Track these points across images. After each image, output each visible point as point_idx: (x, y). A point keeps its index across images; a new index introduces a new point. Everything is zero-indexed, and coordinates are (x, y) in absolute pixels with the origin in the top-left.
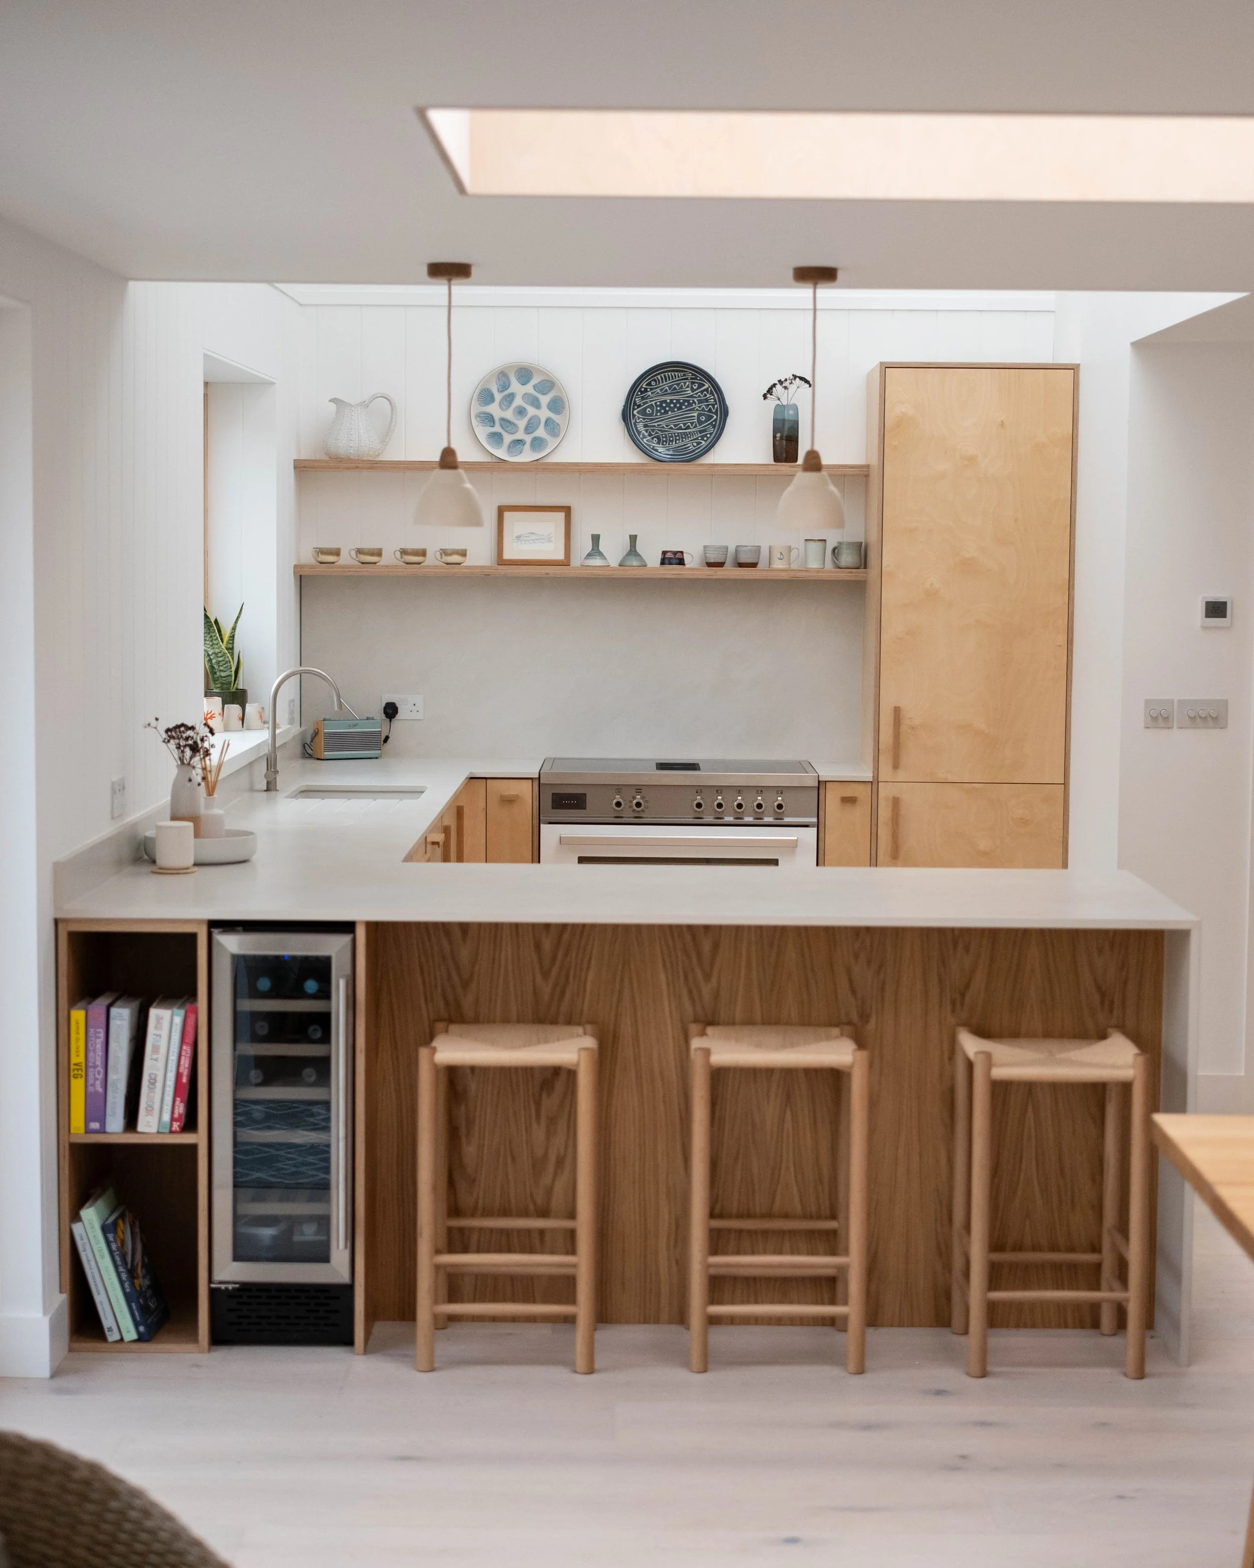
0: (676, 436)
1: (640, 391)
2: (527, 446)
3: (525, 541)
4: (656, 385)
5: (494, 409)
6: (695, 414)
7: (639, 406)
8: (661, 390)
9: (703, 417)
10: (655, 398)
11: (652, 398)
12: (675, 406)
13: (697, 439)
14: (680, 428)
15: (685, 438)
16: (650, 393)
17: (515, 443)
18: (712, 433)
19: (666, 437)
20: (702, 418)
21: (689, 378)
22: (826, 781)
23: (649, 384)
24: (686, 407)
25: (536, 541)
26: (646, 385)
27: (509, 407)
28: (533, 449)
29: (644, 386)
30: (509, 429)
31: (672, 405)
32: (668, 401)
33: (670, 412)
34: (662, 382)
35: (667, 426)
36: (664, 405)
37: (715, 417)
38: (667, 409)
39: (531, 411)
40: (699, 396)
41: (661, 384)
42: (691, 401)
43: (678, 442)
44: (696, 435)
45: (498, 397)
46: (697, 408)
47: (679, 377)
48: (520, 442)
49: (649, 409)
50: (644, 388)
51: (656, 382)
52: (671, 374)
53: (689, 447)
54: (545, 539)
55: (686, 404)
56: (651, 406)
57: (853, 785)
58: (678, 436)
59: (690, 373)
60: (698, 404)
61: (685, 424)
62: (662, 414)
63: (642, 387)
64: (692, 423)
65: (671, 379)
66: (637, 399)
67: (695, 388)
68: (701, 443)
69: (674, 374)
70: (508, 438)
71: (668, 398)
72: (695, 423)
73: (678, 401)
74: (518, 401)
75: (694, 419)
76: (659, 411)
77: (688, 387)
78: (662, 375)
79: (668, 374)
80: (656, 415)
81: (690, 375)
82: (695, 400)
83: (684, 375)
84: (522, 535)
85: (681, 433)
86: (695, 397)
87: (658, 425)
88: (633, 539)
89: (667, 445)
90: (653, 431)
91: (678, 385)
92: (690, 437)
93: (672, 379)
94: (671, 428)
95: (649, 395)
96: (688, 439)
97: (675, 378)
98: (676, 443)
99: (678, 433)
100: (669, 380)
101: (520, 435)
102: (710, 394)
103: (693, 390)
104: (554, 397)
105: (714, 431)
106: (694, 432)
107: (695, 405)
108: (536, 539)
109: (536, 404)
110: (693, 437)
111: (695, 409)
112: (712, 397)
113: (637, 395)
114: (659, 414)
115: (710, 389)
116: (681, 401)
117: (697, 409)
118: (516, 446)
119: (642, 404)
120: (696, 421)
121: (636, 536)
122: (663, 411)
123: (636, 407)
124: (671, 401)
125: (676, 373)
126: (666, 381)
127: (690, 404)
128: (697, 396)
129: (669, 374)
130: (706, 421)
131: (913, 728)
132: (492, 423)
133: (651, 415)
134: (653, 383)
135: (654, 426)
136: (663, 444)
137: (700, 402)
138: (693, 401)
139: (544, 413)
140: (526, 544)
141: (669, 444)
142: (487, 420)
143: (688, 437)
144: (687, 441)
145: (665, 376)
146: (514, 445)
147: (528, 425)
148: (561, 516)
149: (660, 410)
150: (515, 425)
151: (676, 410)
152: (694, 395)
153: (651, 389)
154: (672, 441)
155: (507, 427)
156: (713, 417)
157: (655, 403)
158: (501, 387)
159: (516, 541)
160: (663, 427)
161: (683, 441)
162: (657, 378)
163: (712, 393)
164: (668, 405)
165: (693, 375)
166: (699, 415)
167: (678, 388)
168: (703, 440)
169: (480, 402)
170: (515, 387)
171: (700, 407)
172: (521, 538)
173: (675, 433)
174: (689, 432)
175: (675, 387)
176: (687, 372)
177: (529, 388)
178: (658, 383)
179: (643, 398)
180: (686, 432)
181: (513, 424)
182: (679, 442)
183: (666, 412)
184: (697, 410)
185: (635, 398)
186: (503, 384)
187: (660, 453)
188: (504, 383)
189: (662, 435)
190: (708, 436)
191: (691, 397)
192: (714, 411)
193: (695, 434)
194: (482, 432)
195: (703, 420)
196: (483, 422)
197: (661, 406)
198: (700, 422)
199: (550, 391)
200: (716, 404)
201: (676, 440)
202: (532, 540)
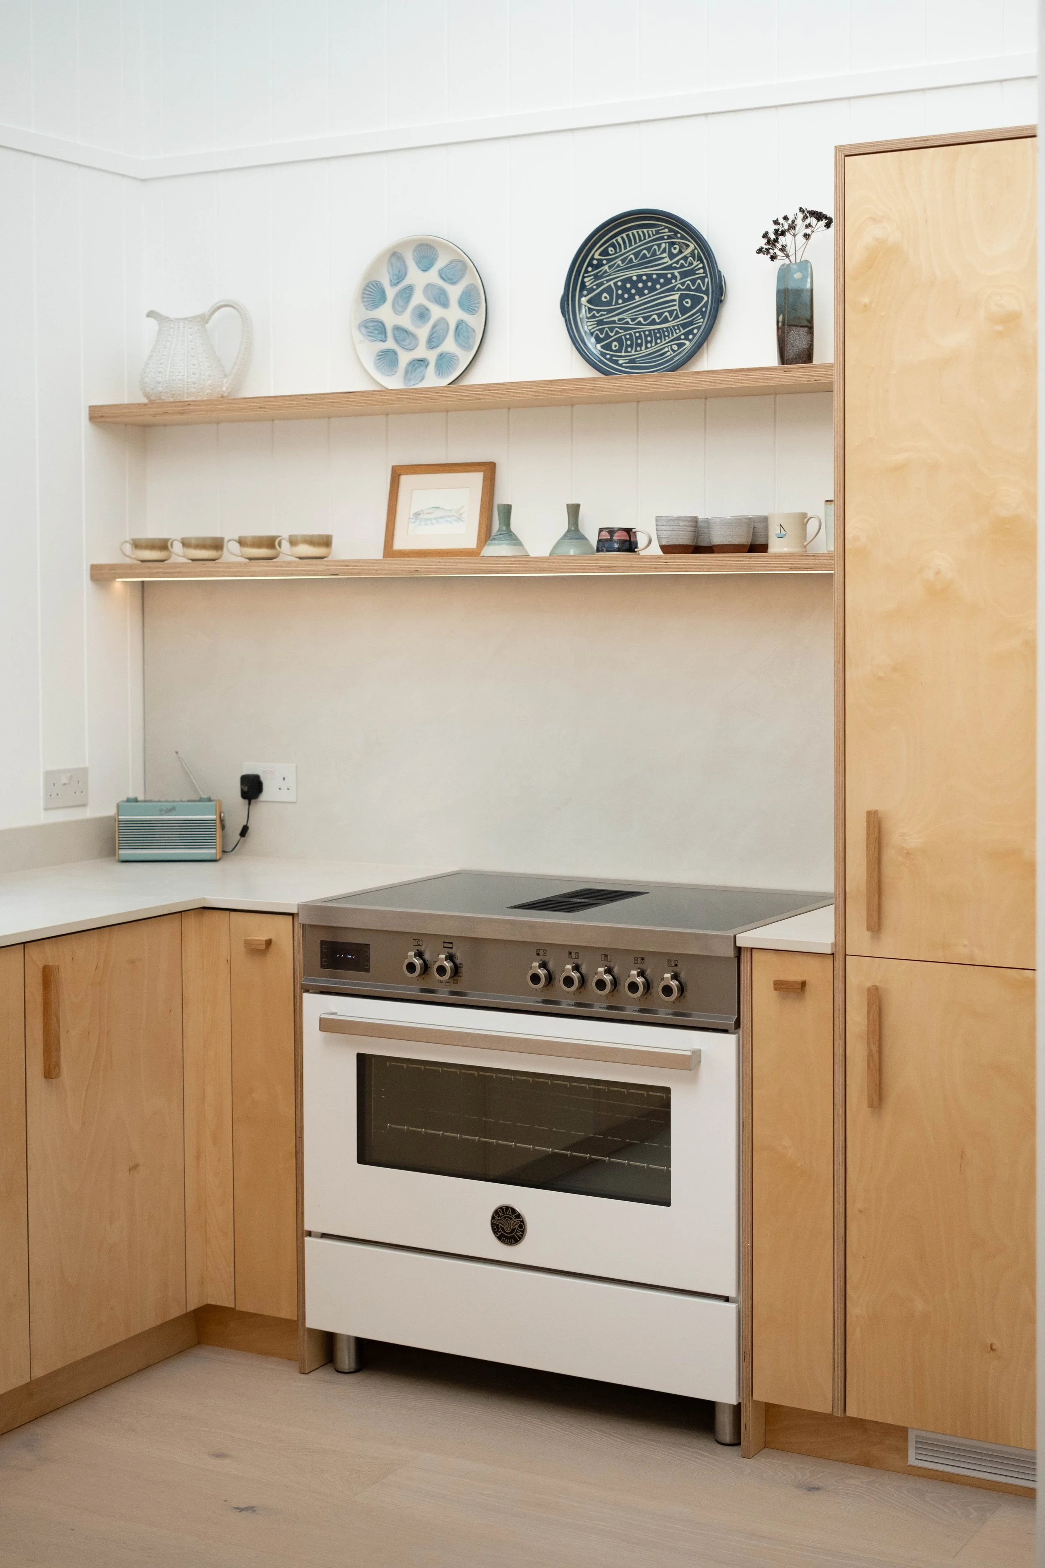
0: (646, 336)
1: (589, 265)
2: (431, 368)
3: (426, 520)
4: (616, 253)
5: (385, 314)
6: (676, 297)
7: (591, 290)
8: (623, 261)
9: (689, 300)
10: (613, 276)
11: (610, 275)
12: (645, 286)
13: (679, 338)
14: (653, 322)
15: (660, 338)
16: (606, 267)
17: (414, 365)
18: (701, 326)
19: (631, 339)
20: (687, 303)
21: (666, 237)
22: (752, 949)
23: (605, 253)
24: (662, 285)
25: (440, 520)
26: (600, 255)
27: (405, 308)
28: (439, 374)
29: (597, 256)
30: (406, 343)
31: (640, 285)
32: (635, 278)
33: (637, 297)
34: (625, 248)
35: (633, 320)
36: (628, 285)
37: (706, 298)
38: (633, 291)
39: (436, 312)
40: (682, 266)
41: (623, 251)
42: (669, 276)
43: (649, 345)
44: (678, 331)
45: (391, 293)
46: (680, 285)
47: (649, 236)
48: (422, 362)
49: (605, 294)
50: (597, 260)
51: (615, 248)
52: (638, 232)
53: (666, 353)
54: (453, 516)
55: (662, 281)
56: (609, 290)
57: (800, 959)
58: (650, 335)
59: (666, 227)
60: (680, 280)
61: (659, 315)
62: (625, 301)
63: (593, 258)
64: (671, 313)
65: (638, 241)
66: (586, 280)
67: (675, 252)
68: (684, 344)
69: (643, 232)
70: (405, 357)
71: (634, 274)
72: (675, 312)
73: (649, 276)
74: (418, 298)
75: (675, 305)
76: (619, 297)
77: (664, 251)
78: (624, 235)
79: (633, 233)
80: (617, 303)
81: (666, 230)
82: (676, 272)
83: (657, 232)
84: (421, 511)
85: (654, 330)
86: (676, 268)
87: (620, 320)
88: (574, 510)
89: (633, 353)
90: (611, 329)
91: (648, 249)
92: (668, 336)
93: (640, 240)
94: (640, 323)
95: (606, 272)
96: (665, 340)
97: (645, 239)
98: (647, 348)
99: (649, 331)
100: (636, 243)
101: (421, 352)
102: (697, 261)
103: (672, 256)
104: (467, 286)
105: (703, 322)
106: (673, 327)
107: (676, 281)
108: (441, 517)
109: (442, 300)
110: (673, 335)
111: (676, 289)
112: (701, 265)
113: (586, 272)
114: (620, 301)
115: (696, 251)
116: (655, 276)
117: (679, 287)
118: (416, 369)
119: (595, 287)
120: (677, 307)
121: (577, 506)
122: (626, 296)
123: (585, 292)
124: (639, 277)
125: (645, 231)
126: (630, 245)
127: (668, 281)
128: (678, 266)
129: (635, 232)
130: (692, 308)
131: (908, 854)
132: (383, 336)
133: (609, 303)
134: (611, 250)
135: (614, 322)
136: (626, 351)
137: (684, 275)
138: (673, 274)
139: (454, 314)
140: (427, 524)
141: (636, 351)
142: (377, 332)
143: (665, 336)
144: (664, 342)
145: (628, 236)
146: (414, 367)
147: (432, 335)
148: (477, 479)
149: (623, 294)
150: (414, 336)
151: (646, 292)
152: (673, 265)
153: (609, 261)
154: (640, 345)
155: (403, 340)
156: (703, 298)
157: (615, 284)
158: (395, 277)
159: (413, 521)
160: (627, 323)
161: (656, 343)
162: (617, 240)
163: (700, 259)
164: (634, 284)
165: (671, 230)
166: (682, 298)
167: (648, 256)
168: (686, 338)
169: (366, 304)
170: (416, 277)
171: (683, 284)
172: (420, 517)
173: (644, 332)
174: (667, 328)
175: (644, 254)
176: (662, 226)
177: (432, 276)
178: (618, 251)
179: (596, 277)
180: (662, 329)
181: (412, 334)
182: (652, 347)
183: (632, 297)
184: (679, 289)
185: (584, 277)
186: (397, 272)
187: (621, 365)
188: (399, 272)
189: (625, 335)
190: (695, 331)
191: (670, 267)
192: (704, 289)
193: (675, 330)
194: (368, 350)
195: (688, 305)
196: (370, 334)
197: (623, 288)
198: (684, 310)
199: (461, 277)
200: (706, 276)
201: (647, 342)
202: (435, 519)
